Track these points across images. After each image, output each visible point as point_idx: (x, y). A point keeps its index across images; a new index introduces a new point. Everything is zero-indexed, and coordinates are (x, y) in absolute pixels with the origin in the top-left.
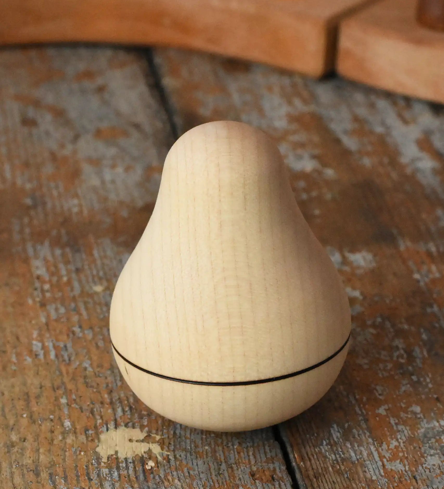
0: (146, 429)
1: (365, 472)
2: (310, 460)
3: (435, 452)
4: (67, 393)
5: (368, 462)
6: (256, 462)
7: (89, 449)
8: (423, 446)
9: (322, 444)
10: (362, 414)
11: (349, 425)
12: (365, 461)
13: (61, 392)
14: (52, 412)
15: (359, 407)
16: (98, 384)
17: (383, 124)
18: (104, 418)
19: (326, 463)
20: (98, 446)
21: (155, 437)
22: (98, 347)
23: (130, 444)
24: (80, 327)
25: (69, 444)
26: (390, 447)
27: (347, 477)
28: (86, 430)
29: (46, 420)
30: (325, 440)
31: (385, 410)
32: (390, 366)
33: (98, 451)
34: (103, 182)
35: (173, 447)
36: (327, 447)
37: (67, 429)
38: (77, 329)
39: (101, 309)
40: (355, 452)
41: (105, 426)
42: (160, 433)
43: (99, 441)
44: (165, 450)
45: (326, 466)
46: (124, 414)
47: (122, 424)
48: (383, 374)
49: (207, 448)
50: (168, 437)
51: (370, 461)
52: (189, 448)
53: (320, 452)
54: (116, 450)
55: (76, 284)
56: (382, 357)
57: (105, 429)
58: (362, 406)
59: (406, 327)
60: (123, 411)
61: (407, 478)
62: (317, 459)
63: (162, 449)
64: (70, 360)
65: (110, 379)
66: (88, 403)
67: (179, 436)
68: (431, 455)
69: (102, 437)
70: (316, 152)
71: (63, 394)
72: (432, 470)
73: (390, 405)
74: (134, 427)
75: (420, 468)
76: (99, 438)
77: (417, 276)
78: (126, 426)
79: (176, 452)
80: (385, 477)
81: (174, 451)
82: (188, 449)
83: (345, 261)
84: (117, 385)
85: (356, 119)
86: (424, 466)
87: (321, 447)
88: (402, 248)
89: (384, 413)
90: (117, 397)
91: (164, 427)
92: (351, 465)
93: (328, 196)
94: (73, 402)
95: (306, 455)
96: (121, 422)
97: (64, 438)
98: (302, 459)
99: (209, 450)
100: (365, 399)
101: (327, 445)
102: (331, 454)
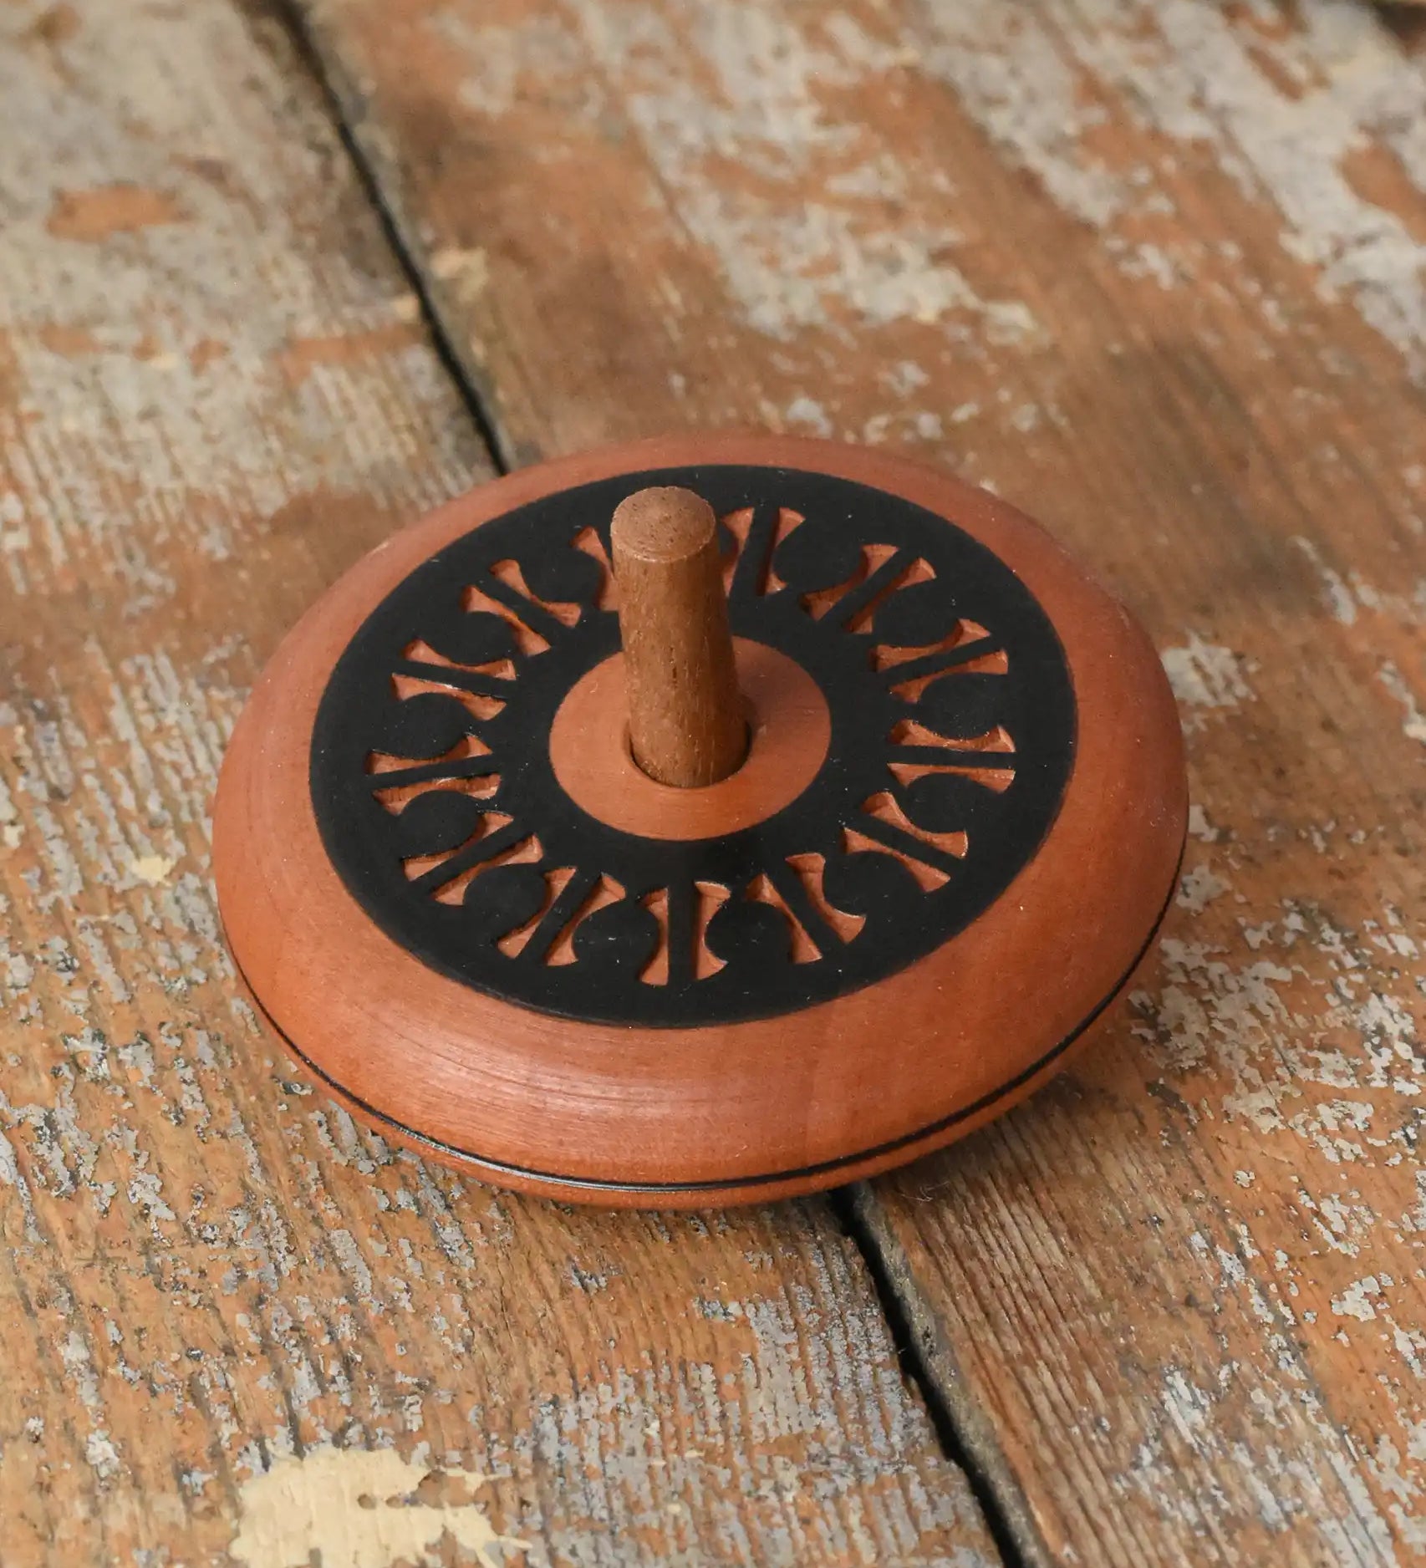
0: (423, 1448)
2: (1097, 1531)
4: (85, 1316)
5: (1330, 1525)
6: (879, 1554)
7: (203, 1550)
9: (1136, 1465)
11: (1234, 1375)
12: (1317, 1521)
13: (57, 1314)
14: (32, 1405)
15: (1263, 1291)
16: (203, 1273)
17: (1198, 102)
18: (243, 1412)
19: (1163, 1540)
20: (237, 1534)
21: (462, 1479)
22: (181, 1117)
23: (364, 1515)
24: (100, 1036)
25: (120, 1536)
26: (1409, 1455)
28: (182, 1471)
29: (15, 1438)
30: (1147, 1444)
32: (1362, 1112)
33: (240, 1558)
34: (111, 422)
35: (538, 1517)
36: (1160, 1470)
37: (104, 1472)
38: (86, 1047)
39: (174, 955)
40: (1272, 1484)
41: (254, 1449)
42: (480, 1460)
43: (238, 1514)
44: (507, 1531)
46: (324, 1390)
47: (324, 1434)
48: (1340, 1152)
49: (675, 1508)
50: (515, 1474)
51: (1339, 1519)
52: (604, 1514)
53: (1134, 1496)
54: (313, 1545)
55: (59, 855)
56: (1328, 1079)
57: (258, 1462)
58: (1273, 1287)
60: (320, 1378)
62: (1124, 1526)
63: (498, 1527)
64: (74, 1177)
65: (248, 1247)
66: (175, 1357)
67: (557, 1466)
69: (251, 1494)
70: (950, 236)
71: (69, 1323)
74: (370, 1446)
76: (234, 1500)
78: (339, 1439)
79: (556, 1538)
81: (544, 1532)
82: (602, 1520)
84: (278, 1270)
85: (1091, 89)
87: (1137, 1474)
88: (1347, 615)
89: (1365, 1313)
90: (288, 1324)
91: (494, 1436)
92: (1266, 1542)
94: (113, 1356)
95: (1077, 1513)
96: (317, 1425)
97: (95, 1511)
98: (1067, 1531)
99: (688, 1515)
101: (1157, 1462)
102: (1178, 1501)
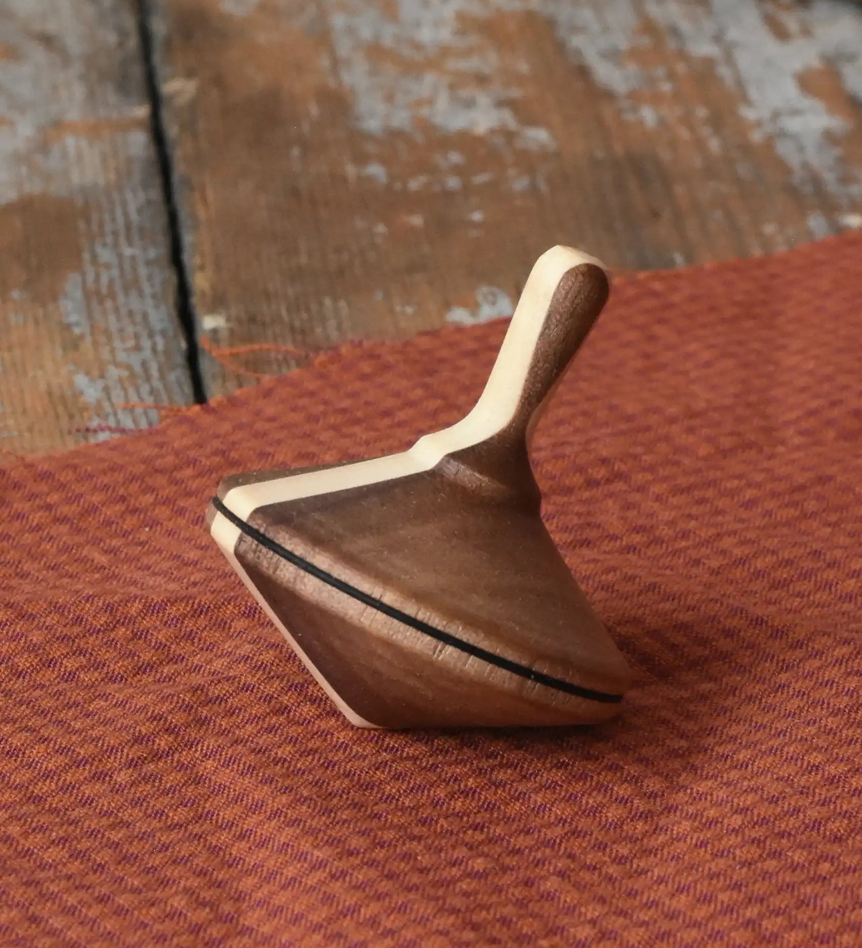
17: (717, 38)
85: (648, 27)
93: (520, 184)
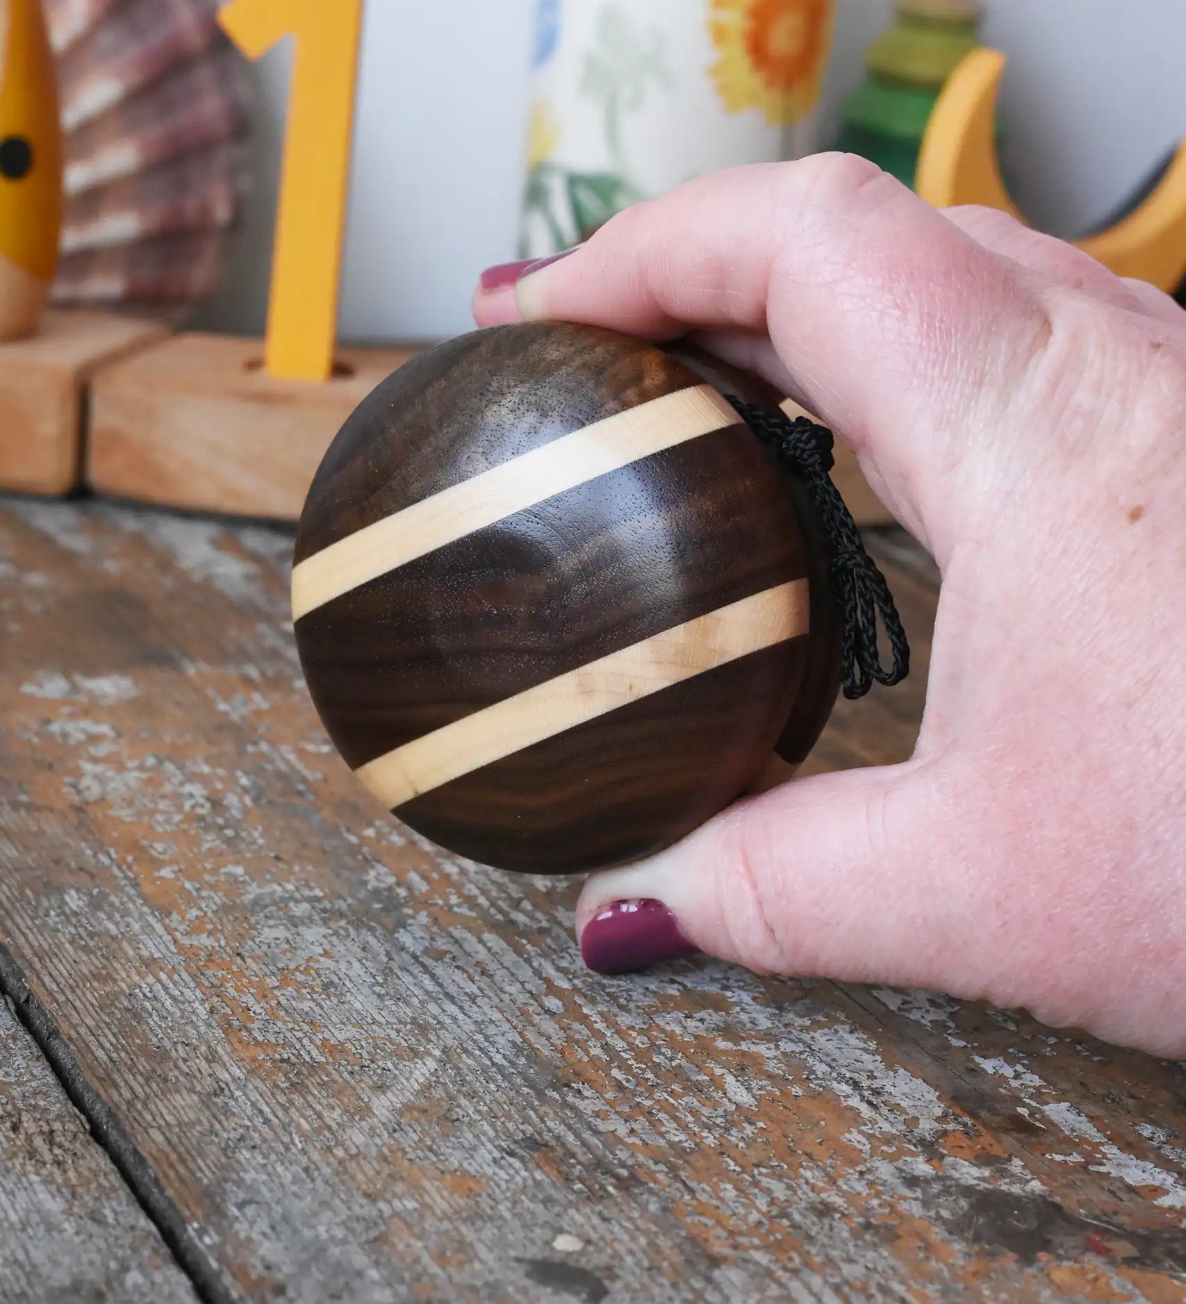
1: (138, 948)
3: (278, 922)
8: (252, 915)
10: (126, 877)
27: (103, 955)
31: (173, 872)
45: (57, 941)
59: (206, 769)
61: (224, 955)
68: (270, 927)
72: (273, 945)
73: (182, 866)
75: (250, 943)
77: (222, 707)
80: (179, 954)
83: (75, 689)
86: (257, 940)
100: (130, 859)
